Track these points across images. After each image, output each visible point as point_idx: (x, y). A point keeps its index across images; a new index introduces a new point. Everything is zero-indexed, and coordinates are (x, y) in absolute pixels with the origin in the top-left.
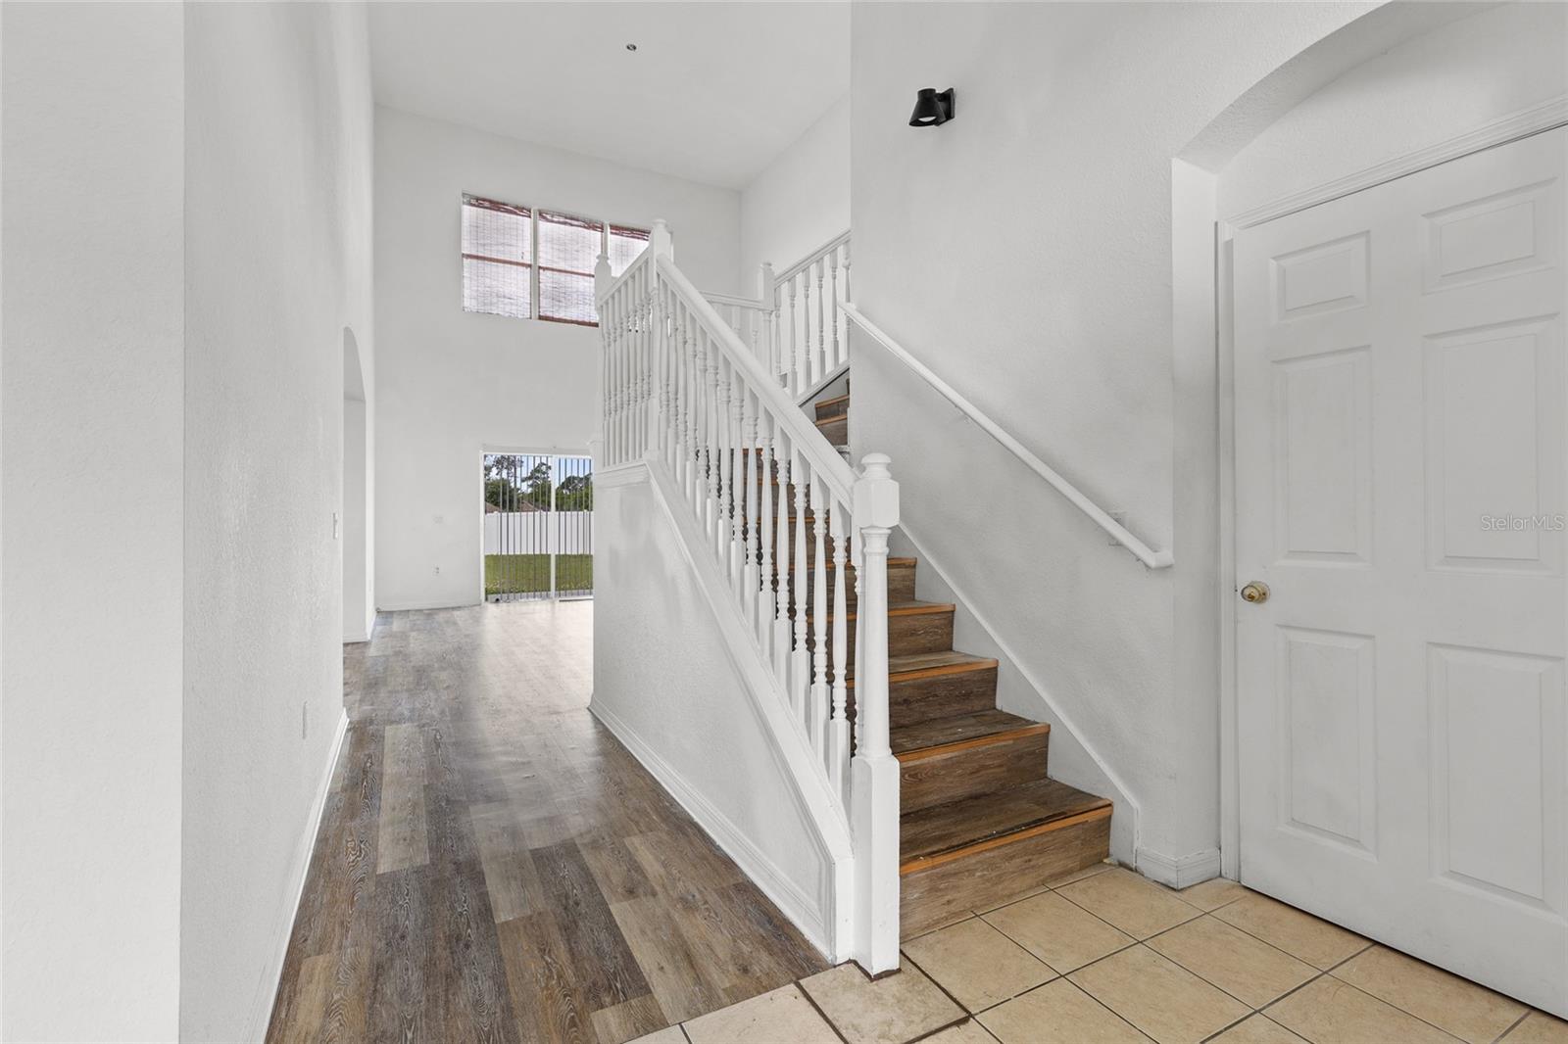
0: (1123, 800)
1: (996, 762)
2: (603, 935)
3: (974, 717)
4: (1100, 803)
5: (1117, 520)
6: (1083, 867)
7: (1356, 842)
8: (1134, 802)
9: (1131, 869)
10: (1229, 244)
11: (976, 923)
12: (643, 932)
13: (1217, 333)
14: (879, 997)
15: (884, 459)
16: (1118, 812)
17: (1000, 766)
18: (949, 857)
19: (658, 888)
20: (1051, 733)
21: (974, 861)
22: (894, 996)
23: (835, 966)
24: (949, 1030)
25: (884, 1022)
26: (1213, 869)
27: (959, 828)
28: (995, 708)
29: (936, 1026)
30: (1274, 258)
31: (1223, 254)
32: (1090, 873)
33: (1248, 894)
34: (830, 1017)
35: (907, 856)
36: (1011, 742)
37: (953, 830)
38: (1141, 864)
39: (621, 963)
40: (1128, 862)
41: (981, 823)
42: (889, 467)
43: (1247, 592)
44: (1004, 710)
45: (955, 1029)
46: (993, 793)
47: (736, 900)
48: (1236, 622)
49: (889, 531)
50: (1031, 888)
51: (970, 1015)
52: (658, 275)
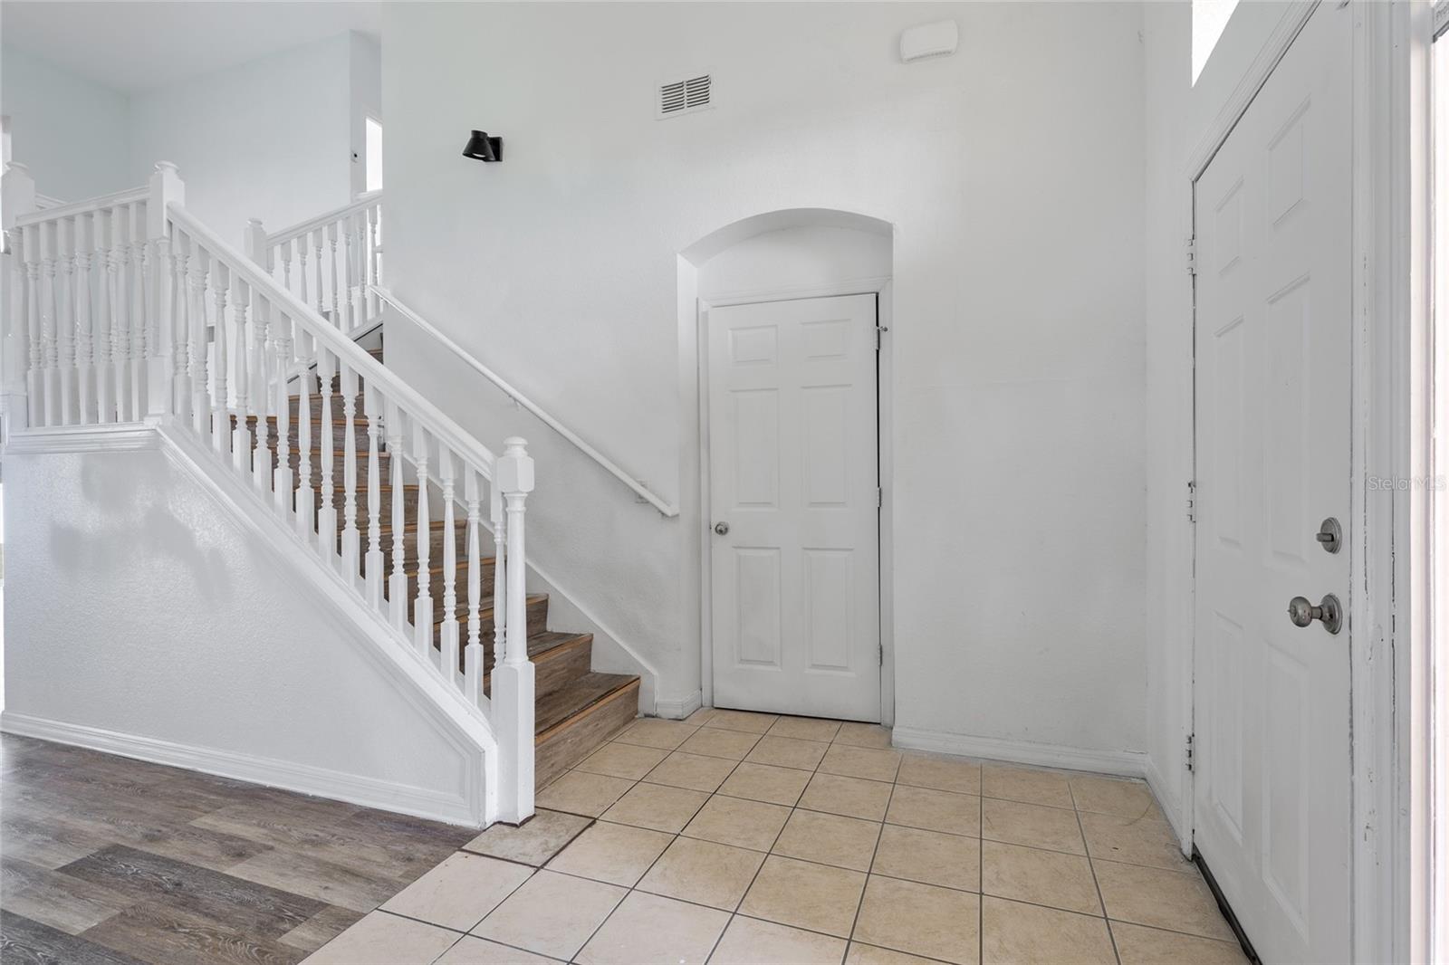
0: (648, 672)
1: (561, 666)
2: (236, 893)
3: (535, 639)
4: (634, 678)
5: (643, 486)
6: (625, 724)
7: (771, 663)
8: (654, 672)
9: (653, 717)
10: (706, 314)
11: (572, 774)
12: (282, 875)
13: (698, 368)
14: (530, 834)
15: (522, 441)
16: (643, 681)
17: (564, 668)
18: (553, 732)
19: (271, 843)
20: (594, 640)
21: (566, 733)
22: (539, 829)
23: (485, 830)
24: (587, 831)
25: (541, 844)
26: (698, 703)
27: (550, 714)
28: (546, 631)
29: (576, 833)
30: (731, 329)
31: (701, 320)
32: (630, 725)
33: (718, 711)
34: (501, 857)
35: (541, 729)
36: (570, 650)
37: (546, 716)
38: (659, 711)
39: (278, 900)
40: (651, 712)
41: (563, 708)
42: (526, 448)
43: (719, 528)
44: (554, 631)
45: (590, 829)
46: (560, 689)
47: (363, 824)
48: (711, 547)
49: (526, 495)
50: (598, 744)
51: (596, 819)
52: (170, 224)
